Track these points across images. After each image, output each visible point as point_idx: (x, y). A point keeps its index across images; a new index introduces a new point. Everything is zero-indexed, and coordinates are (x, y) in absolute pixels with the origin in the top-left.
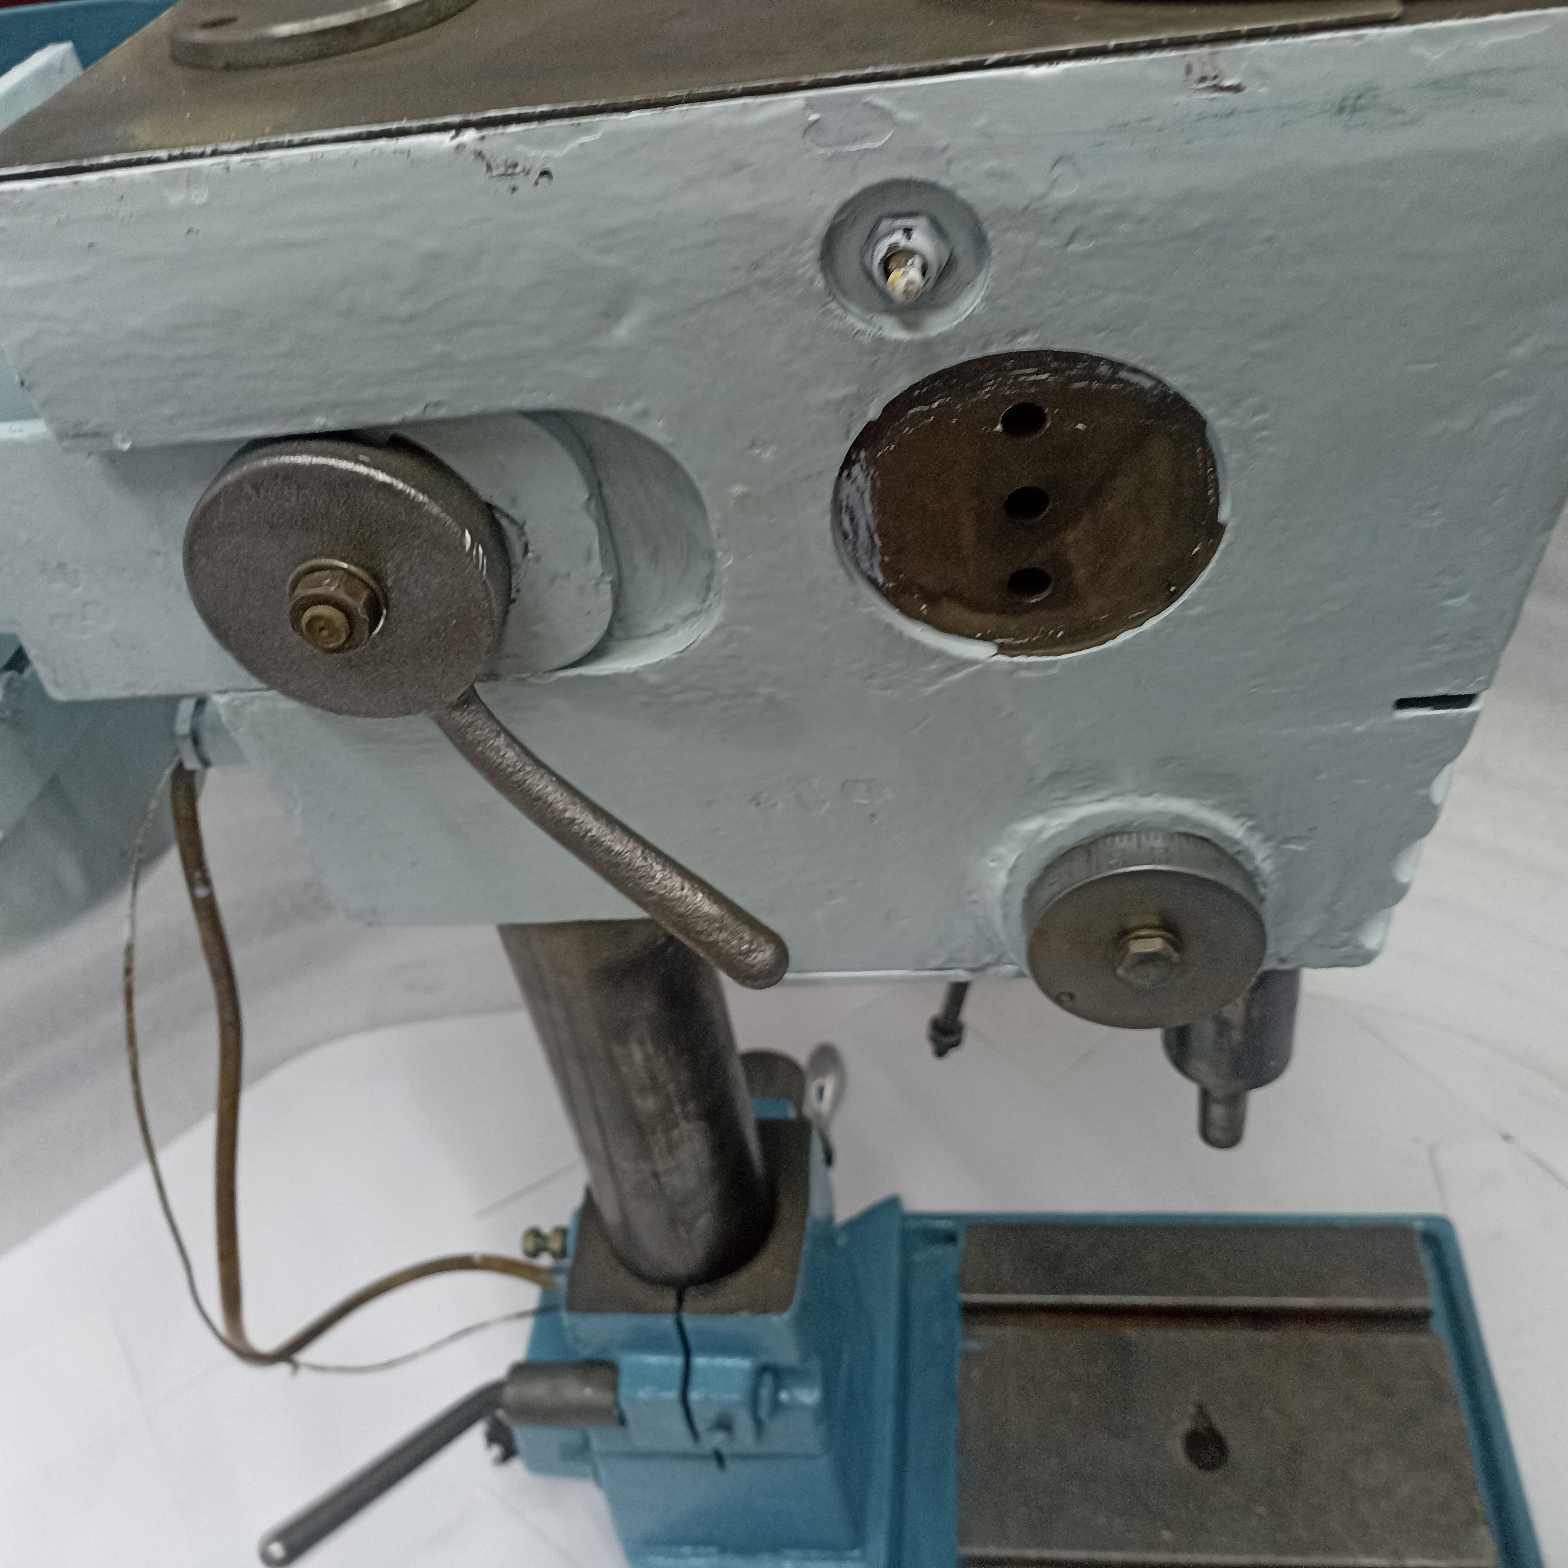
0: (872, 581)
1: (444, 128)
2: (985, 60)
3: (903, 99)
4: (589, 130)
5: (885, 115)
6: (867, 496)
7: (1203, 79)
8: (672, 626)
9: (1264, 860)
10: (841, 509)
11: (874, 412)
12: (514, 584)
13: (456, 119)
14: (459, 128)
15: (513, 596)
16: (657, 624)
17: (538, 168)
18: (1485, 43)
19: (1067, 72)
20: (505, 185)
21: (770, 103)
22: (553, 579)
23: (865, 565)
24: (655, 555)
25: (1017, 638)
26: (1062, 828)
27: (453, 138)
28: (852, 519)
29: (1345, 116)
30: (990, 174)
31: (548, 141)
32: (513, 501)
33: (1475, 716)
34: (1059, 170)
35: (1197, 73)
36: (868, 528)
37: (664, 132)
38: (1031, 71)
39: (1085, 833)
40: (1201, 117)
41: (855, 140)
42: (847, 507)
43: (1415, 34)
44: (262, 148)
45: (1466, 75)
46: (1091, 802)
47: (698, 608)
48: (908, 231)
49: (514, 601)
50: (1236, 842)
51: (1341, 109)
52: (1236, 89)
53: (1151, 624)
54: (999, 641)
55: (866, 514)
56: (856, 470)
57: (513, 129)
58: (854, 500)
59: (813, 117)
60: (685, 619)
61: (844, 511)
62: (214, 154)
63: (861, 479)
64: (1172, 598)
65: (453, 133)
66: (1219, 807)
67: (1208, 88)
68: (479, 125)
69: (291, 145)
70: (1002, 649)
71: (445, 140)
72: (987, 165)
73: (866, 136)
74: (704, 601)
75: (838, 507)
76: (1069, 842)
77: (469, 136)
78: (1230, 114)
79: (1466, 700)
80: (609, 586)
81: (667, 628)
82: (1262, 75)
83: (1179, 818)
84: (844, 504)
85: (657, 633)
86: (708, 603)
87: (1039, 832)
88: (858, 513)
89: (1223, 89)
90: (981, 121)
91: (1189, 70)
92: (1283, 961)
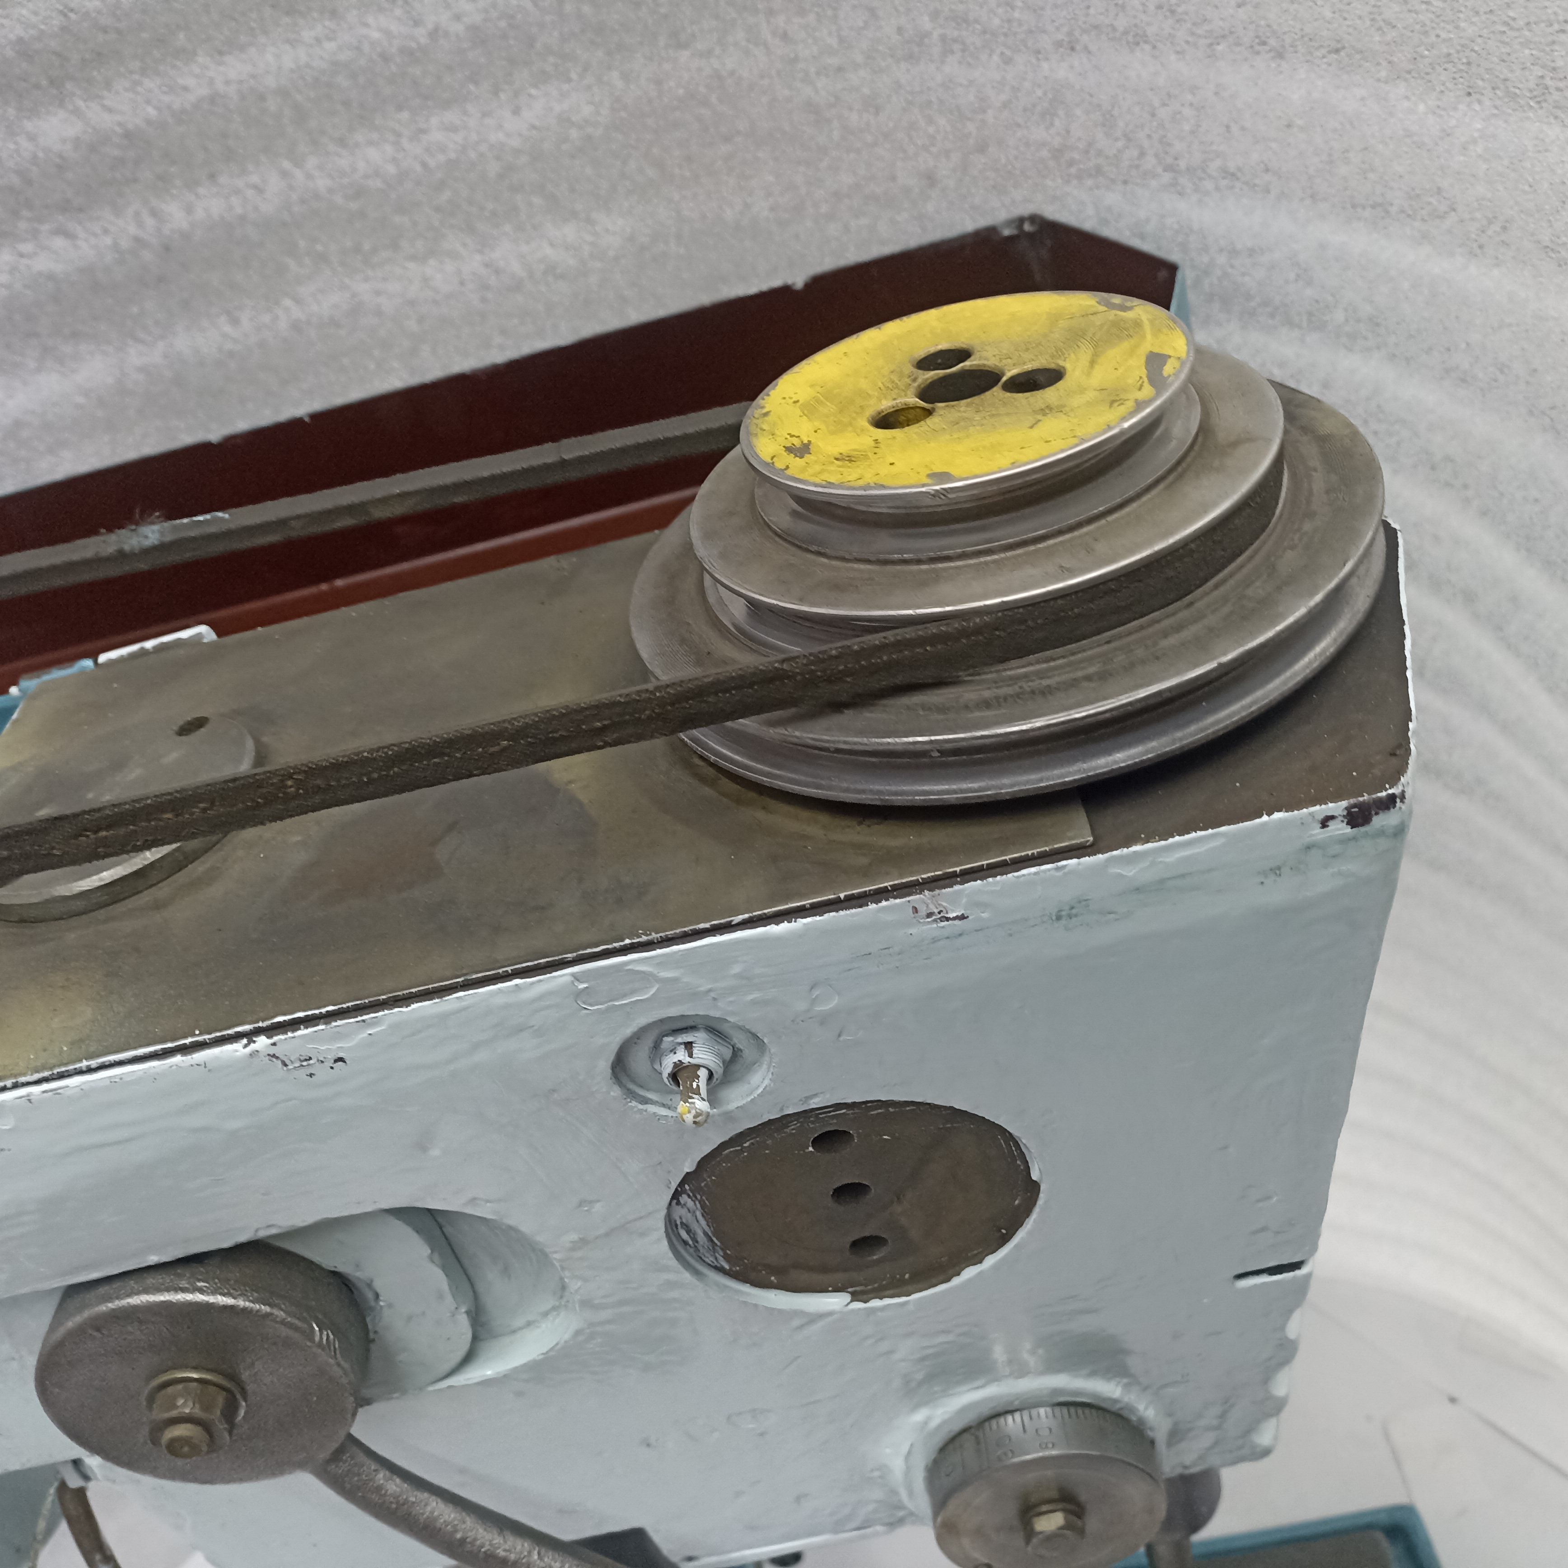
0: (720, 1270)
1: (238, 1037)
2: (732, 921)
3: (662, 963)
4: (375, 1022)
5: (646, 977)
6: (699, 1214)
7: (929, 915)
8: (534, 1322)
9: (1146, 1408)
10: (676, 1226)
11: (689, 1166)
12: (370, 1327)
13: (247, 1028)
14: (249, 1036)
15: (372, 1336)
16: (519, 1322)
17: (332, 1056)
18: (1171, 858)
19: (807, 927)
20: (302, 1074)
21: (540, 981)
22: (410, 1318)
23: (710, 1259)
24: (506, 1270)
25: (866, 1286)
26: (946, 1417)
27: (246, 1046)
28: (689, 1232)
29: (1063, 922)
30: (754, 1002)
31: (339, 1036)
32: (357, 1266)
33: (1309, 1276)
34: (816, 993)
35: (923, 911)
36: (705, 1233)
37: (444, 1017)
38: (773, 929)
39: (970, 1418)
40: (935, 940)
41: (624, 996)
42: (682, 1223)
43: (1108, 860)
44: (61, 1076)
45: (1162, 881)
46: (969, 1390)
47: (557, 1304)
48: (689, 1046)
49: (373, 1340)
50: (1115, 1401)
51: (1059, 918)
52: (962, 917)
53: (990, 1261)
54: (850, 1290)
55: (701, 1226)
56: (684, 1199)
57: (302, 1032)
58: (688, 1218)
59: (582, 986)
60: (546, 1314)
61: (679, 1226)
62: (16, 1086)
63: (690, 1203)
64: (1005, 1239)
65: (245, 1041)
66: (1093, 1374)
67: (935, 920)
68: (270, 1031)
69: (90, 1070)
70: (855, 1297)
71: (237, 1049)
72: (750, 997)
73: (633, 992)
74: (561, 1297)
75: (671, 1225)
76: (957, 1427)
77: (262, 1041)
78: (960, 935)
79: (1296, 1266)
80: (465, 1316)
81: (529, 1324)
82: (983, 906)
83: (1056, 1391)
84: (678, 1223)
85: (521, 1329)
86: (565, 1299)
87: (926, 1423)
88: (695, 1226)
89: (948, 919)
90: (736, 969)
91: (915, 910)
92: (1186, 1467)
